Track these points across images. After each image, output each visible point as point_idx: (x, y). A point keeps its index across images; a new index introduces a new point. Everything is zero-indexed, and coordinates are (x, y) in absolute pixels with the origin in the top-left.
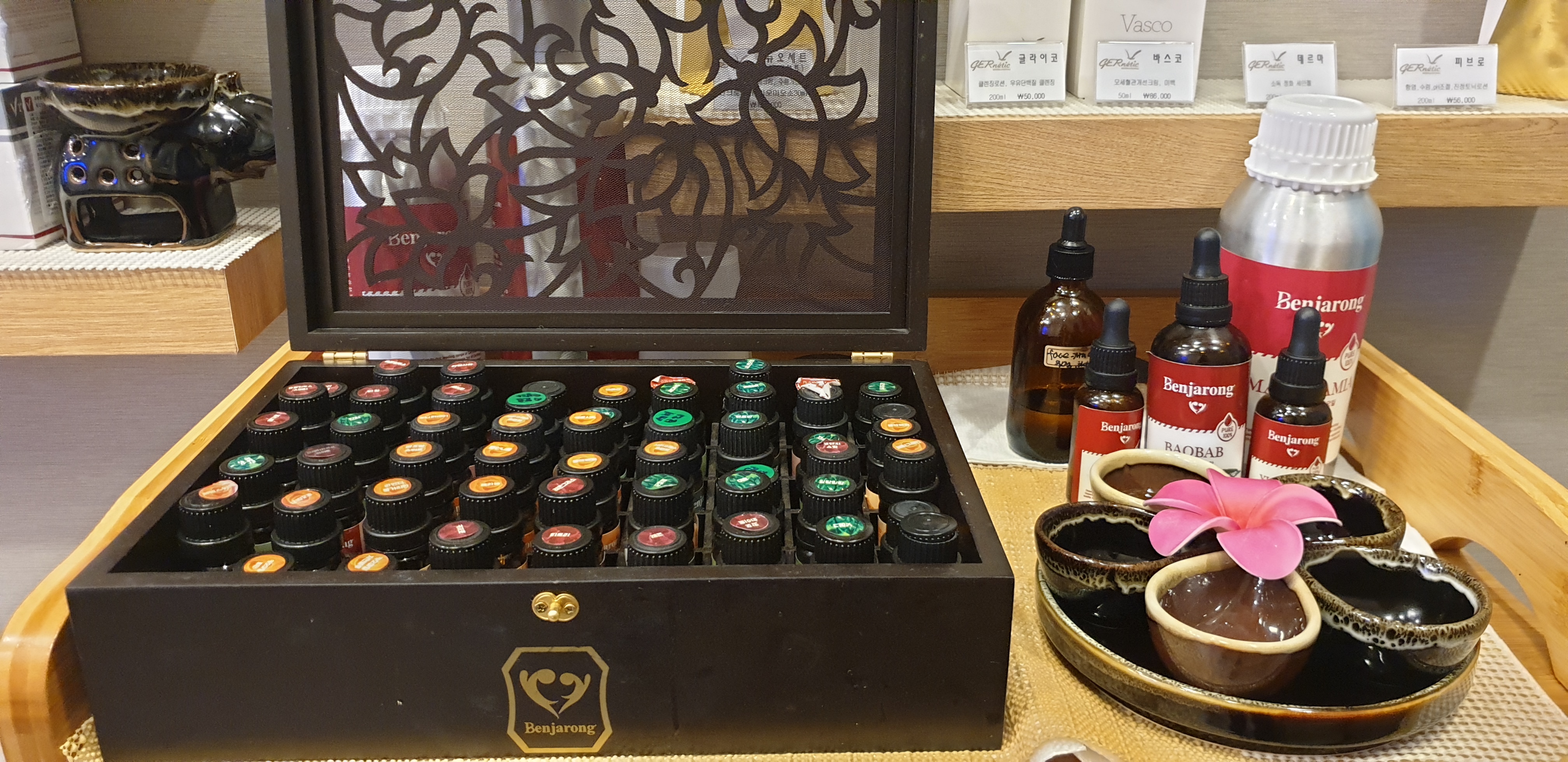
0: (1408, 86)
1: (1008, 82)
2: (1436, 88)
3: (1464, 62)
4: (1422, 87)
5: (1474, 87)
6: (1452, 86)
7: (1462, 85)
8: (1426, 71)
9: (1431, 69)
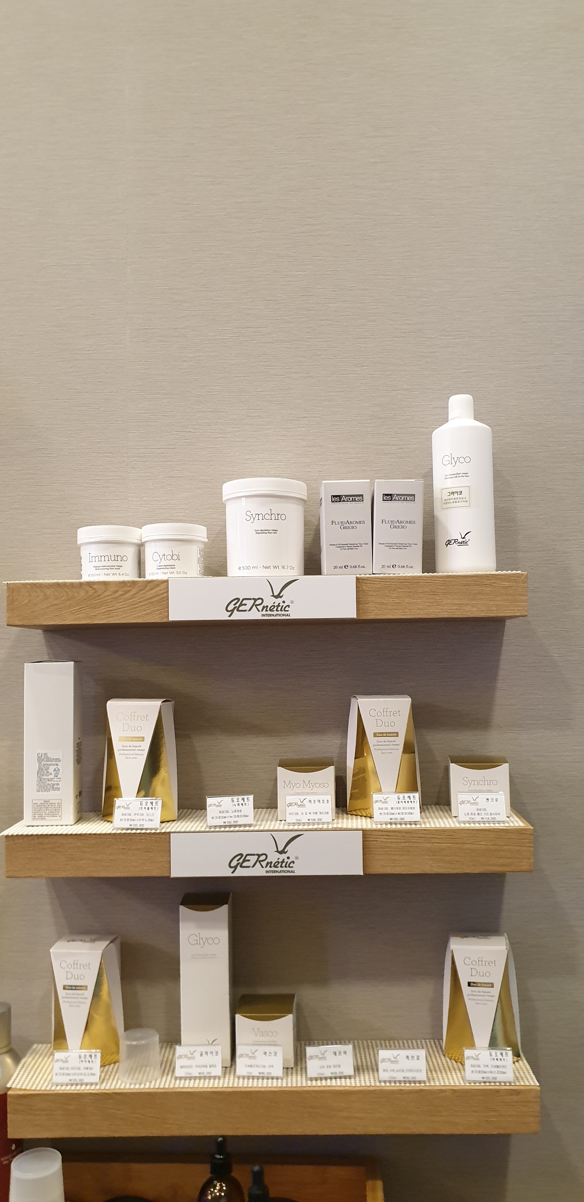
0: (384, 1070)
1: (194, 1066)
2: (397, 1071)
3: (410, 1057)
4: (391, 1071)
5: (415, 1071)
6: (405, 1071)
7: (410, 1070)
8: (392, 1062)
9: (395, 1062)
